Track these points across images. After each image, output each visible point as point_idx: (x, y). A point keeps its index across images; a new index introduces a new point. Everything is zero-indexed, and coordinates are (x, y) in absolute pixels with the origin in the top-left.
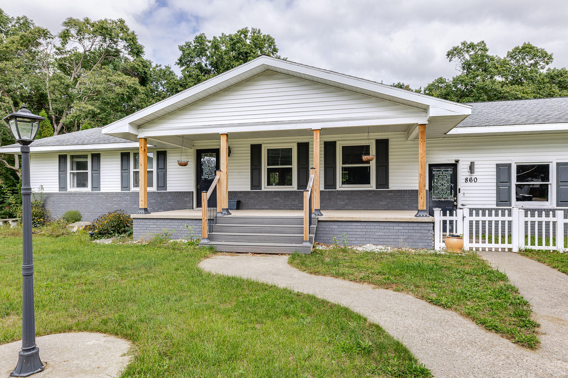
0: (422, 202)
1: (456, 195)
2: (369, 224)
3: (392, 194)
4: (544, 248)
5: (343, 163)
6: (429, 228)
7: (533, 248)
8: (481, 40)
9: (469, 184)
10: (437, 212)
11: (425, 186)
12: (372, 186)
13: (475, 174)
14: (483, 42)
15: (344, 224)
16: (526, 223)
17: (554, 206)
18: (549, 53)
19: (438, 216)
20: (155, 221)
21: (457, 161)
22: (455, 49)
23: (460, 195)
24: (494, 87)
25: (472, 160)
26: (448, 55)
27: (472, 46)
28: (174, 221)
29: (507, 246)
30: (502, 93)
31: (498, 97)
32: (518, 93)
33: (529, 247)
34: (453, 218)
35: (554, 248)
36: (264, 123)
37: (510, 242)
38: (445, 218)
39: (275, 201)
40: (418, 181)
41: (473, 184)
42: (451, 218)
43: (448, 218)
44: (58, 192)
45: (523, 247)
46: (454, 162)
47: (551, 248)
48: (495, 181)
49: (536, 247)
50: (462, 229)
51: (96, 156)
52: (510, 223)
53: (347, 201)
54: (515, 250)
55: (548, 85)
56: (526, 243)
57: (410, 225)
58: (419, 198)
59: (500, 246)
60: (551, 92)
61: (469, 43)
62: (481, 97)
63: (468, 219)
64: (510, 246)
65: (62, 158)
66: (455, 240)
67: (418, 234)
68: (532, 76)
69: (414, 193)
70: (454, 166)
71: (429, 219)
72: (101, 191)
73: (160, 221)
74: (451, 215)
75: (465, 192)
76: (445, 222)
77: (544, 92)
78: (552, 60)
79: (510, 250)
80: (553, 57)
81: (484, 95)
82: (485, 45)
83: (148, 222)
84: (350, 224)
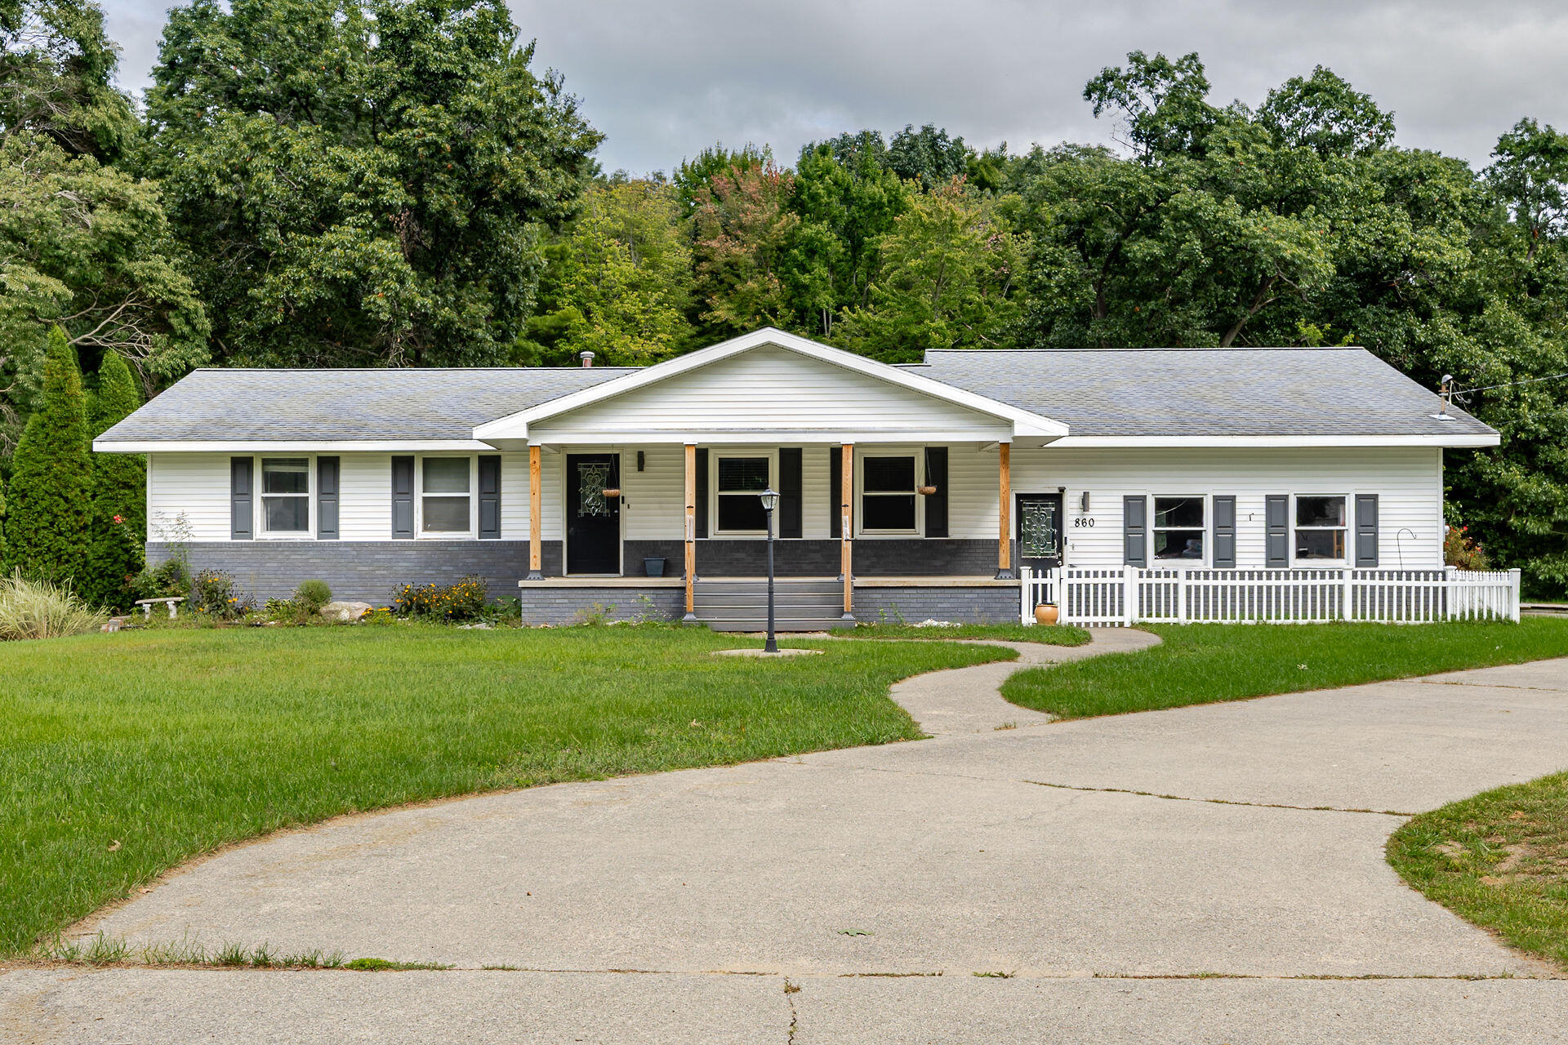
0: (1004, 560)
1: (1060, 549)
2: (928, 591)
3: (955, 546)
4: (1162, 620)
5: (866, 489)
6: (1013, 596)
7: (1150, 620)
8: (1189, 53)
9: (1081, 529)
10: (1026, 571)
11: (1008, 534)
12: (919, 532)
13: (1091, 512)
14: (1194, 57)
15: (891, 591)
16: (1141, 586)
17: (1210, 567)
18: (1383, 109)
19: (1027, 578)
20: (567, 592)
21: (1062, 490)
22: (1108, 77)
23: (1067, 549)
24: (1220, 214)
25: (1086, 488)
26: (1088, 94)
27: (1160, 68)
28: (602, 591)
29: (1117, 619)
30: (1245, 236)
31: (1232, 246)
32: (1282, 244)
33: (1145, 619)
34: (1047, 581)
35: (1175, 620)
36: (762, 431)
37: (1121, 614)
38: (1036, 581)
39: (737, 559)
40: (998, 525)
41: (1088, 529)
42: (1044, 581)
43: (1040, 581)
44: (229, 540)
45: (1137, 619)
46: (1056, 491)
47: (1172, 620)
48: (1122, 524)
49: (1154, 620)
50: (1059, 596)
51: (329, 465)
52: (1121, 586)
53: (874, 559)
54: (1127, 624)
55: (1382, 207)
56: (1141, 615)
57: (987, 591)
58: (1001, 551)
59: (1108, 619)
60: (1388, 232)
61: (1150, 59)
62: (1184, 242)
63: (1067, 581)
64: (1121, 619)
65: (241, 465)
66: (1049, 609)
67: (999, 605)
68: (1330, 182)
69: (994, 545)
70: (1057, 498)
71: (1013, 582)
72: (342, 539)
73: (575, 591)
74: (1044, 576)
75: (1076, 543)
76: (1035, 586)
77: (1370, 231)
78: (1392, 132)
79: (1121, 624)
80: (1395, 123)
81: (1193, 236)
82: (1200, 68)
83: (552, 594)
84: (901, 591)
